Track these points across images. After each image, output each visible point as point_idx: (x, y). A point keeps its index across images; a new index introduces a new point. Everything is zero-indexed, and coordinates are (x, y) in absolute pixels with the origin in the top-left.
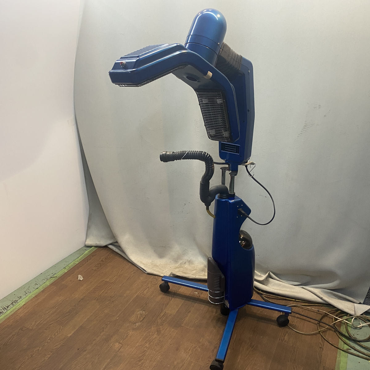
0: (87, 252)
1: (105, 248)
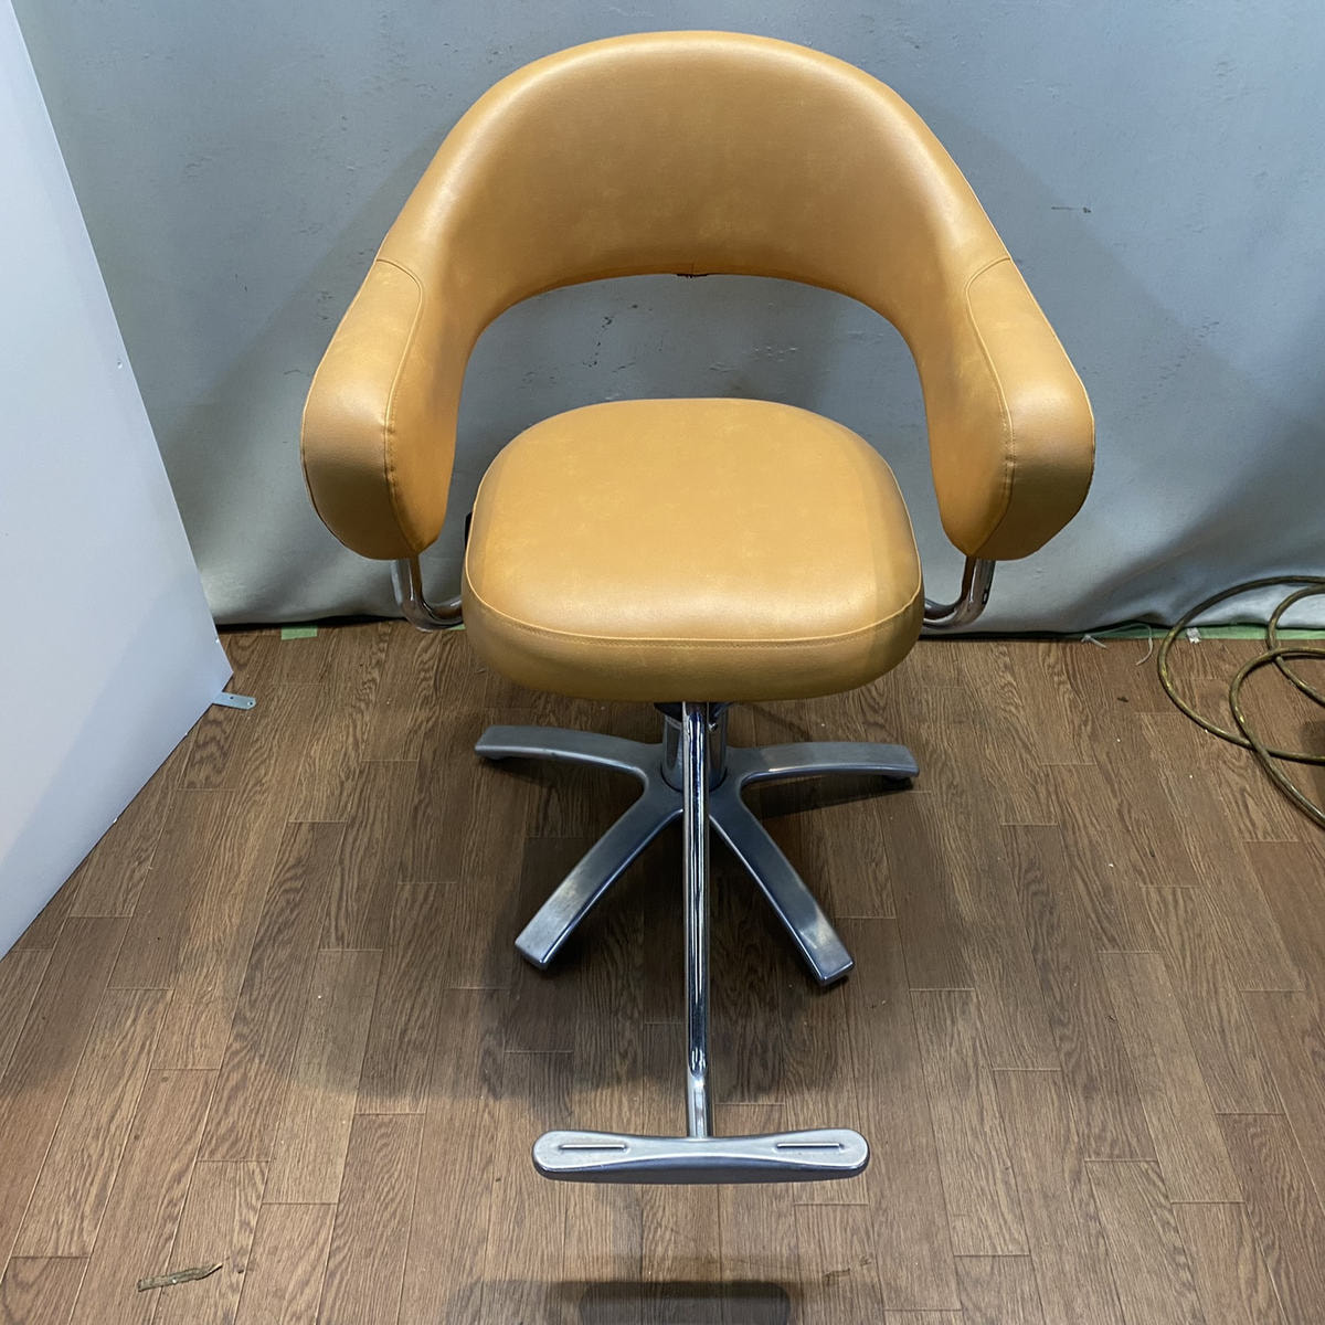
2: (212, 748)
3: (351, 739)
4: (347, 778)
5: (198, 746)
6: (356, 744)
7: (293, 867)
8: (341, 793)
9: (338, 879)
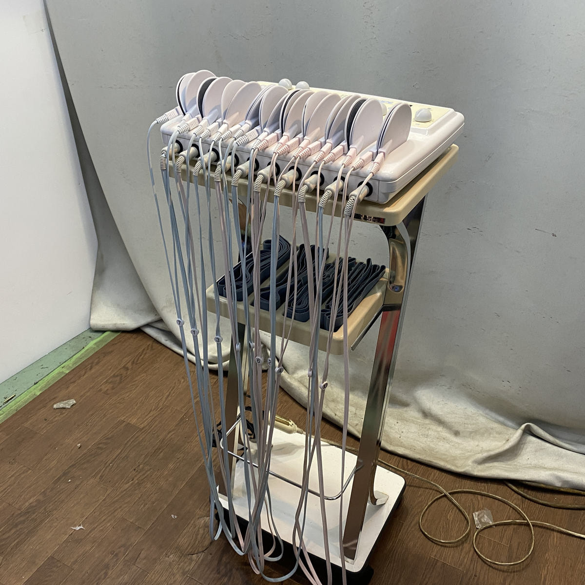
0: (92, 344)
1: (135, 336)
2: (118, 378)
3: (168, 393)
4: (154, 410)
5: (114, 376)
6: (168, 396)
7: (107, 439)
8: (147, 415)
9: (120, 451)
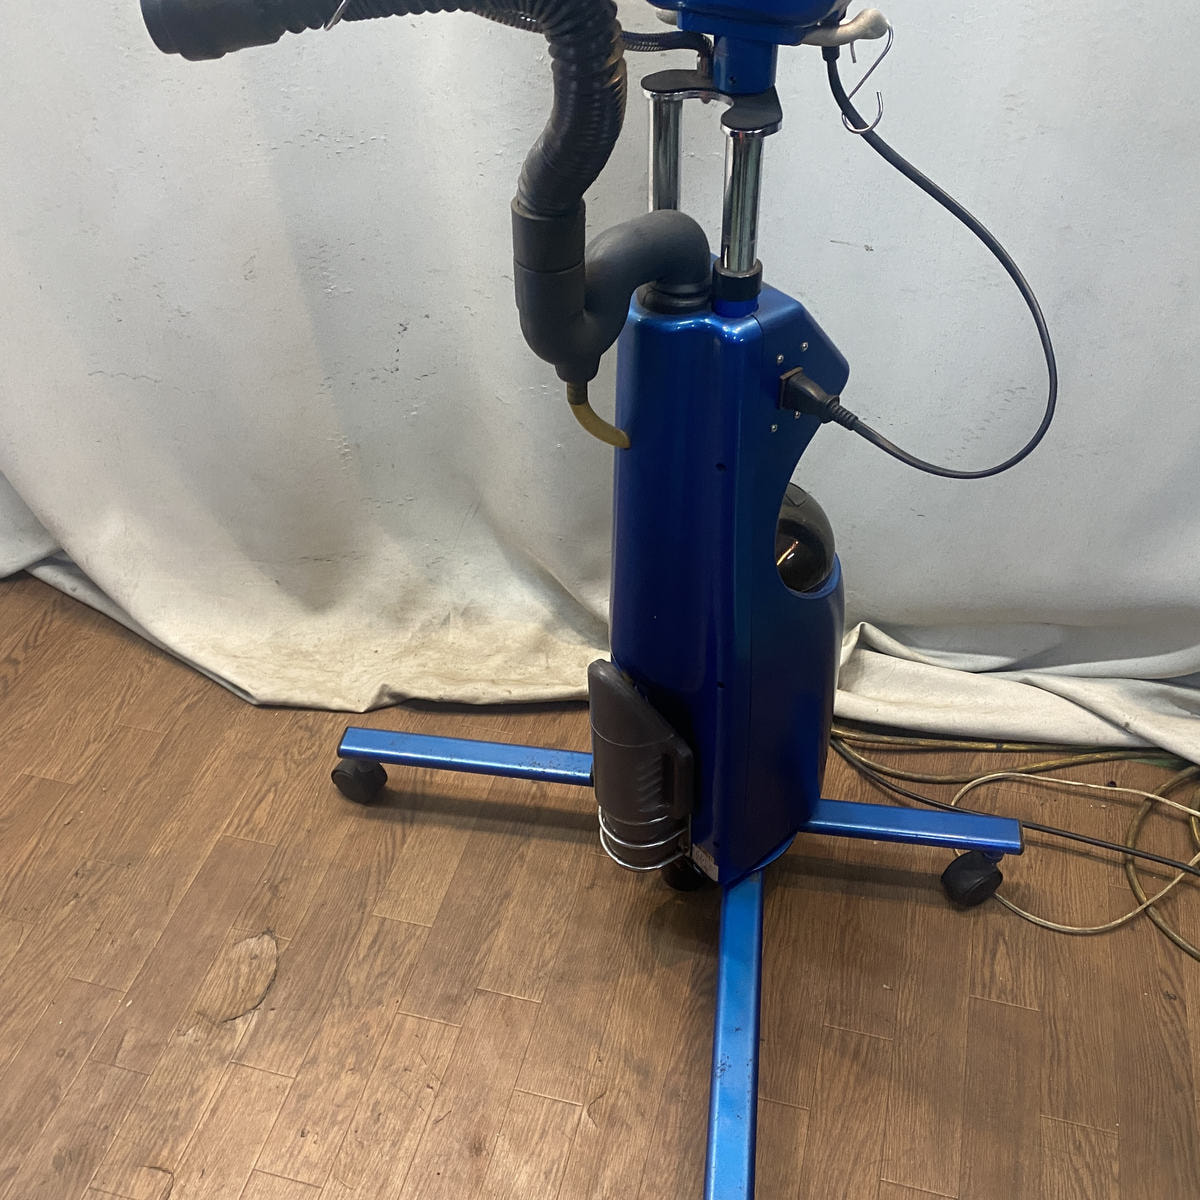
1: (18, 585)
3: (119, 699)
4: (95, 740)
6: (121, 705)
8: (82, 754)
9: (34, 843)
